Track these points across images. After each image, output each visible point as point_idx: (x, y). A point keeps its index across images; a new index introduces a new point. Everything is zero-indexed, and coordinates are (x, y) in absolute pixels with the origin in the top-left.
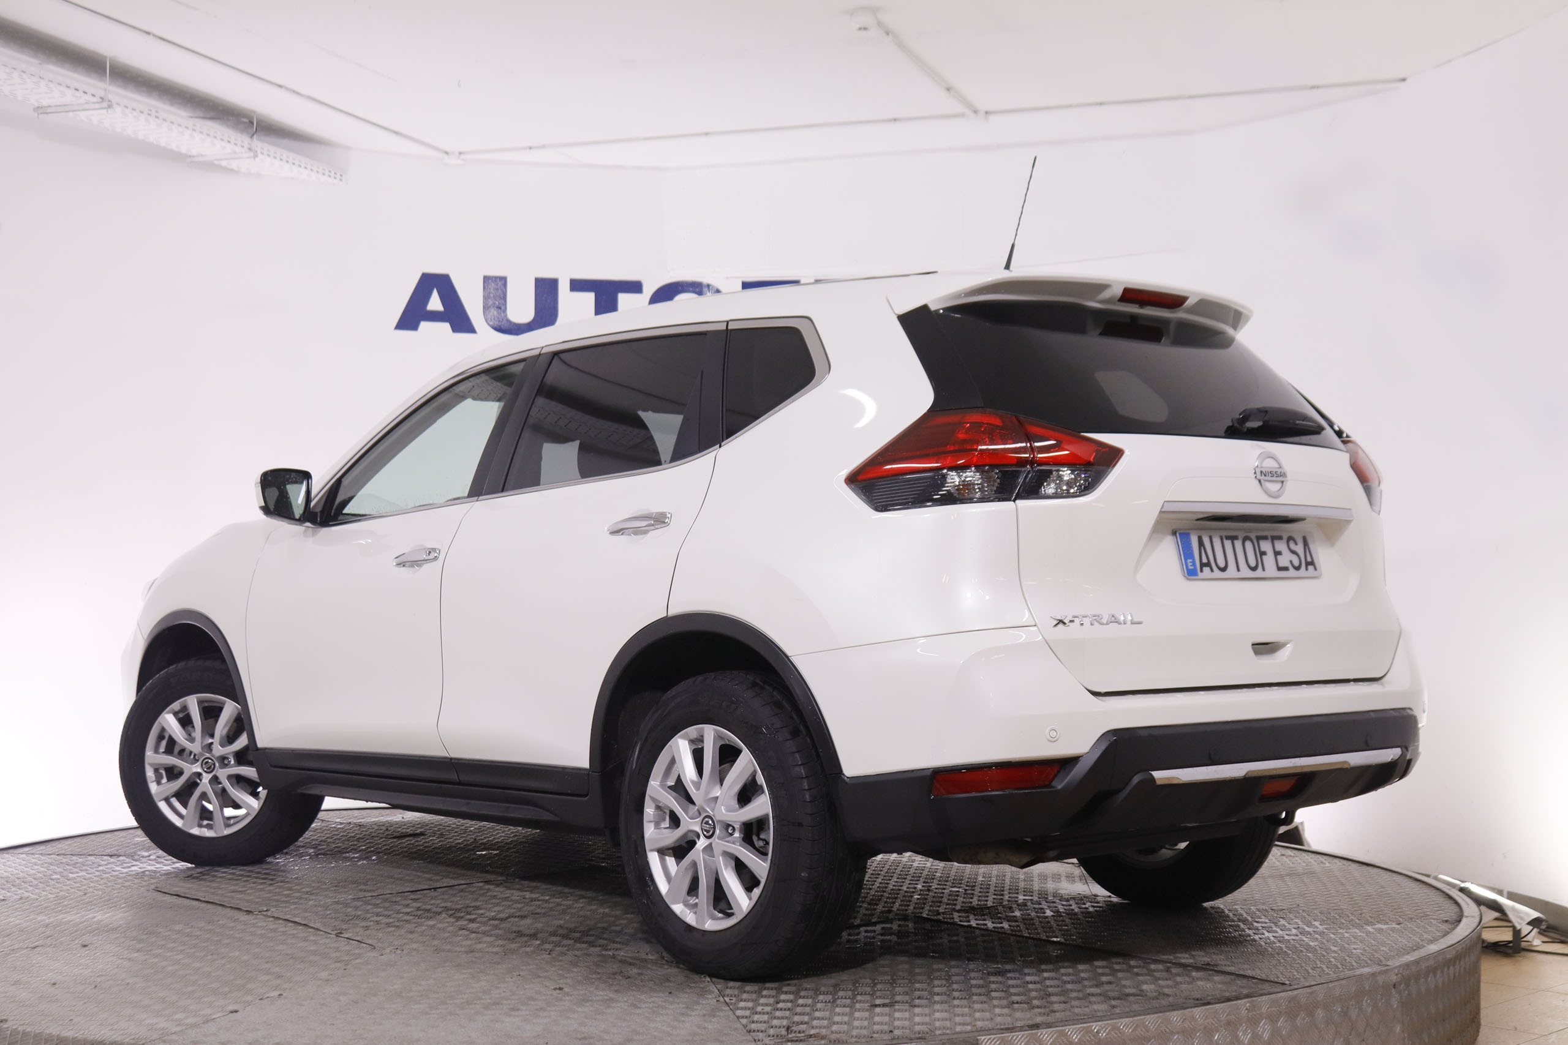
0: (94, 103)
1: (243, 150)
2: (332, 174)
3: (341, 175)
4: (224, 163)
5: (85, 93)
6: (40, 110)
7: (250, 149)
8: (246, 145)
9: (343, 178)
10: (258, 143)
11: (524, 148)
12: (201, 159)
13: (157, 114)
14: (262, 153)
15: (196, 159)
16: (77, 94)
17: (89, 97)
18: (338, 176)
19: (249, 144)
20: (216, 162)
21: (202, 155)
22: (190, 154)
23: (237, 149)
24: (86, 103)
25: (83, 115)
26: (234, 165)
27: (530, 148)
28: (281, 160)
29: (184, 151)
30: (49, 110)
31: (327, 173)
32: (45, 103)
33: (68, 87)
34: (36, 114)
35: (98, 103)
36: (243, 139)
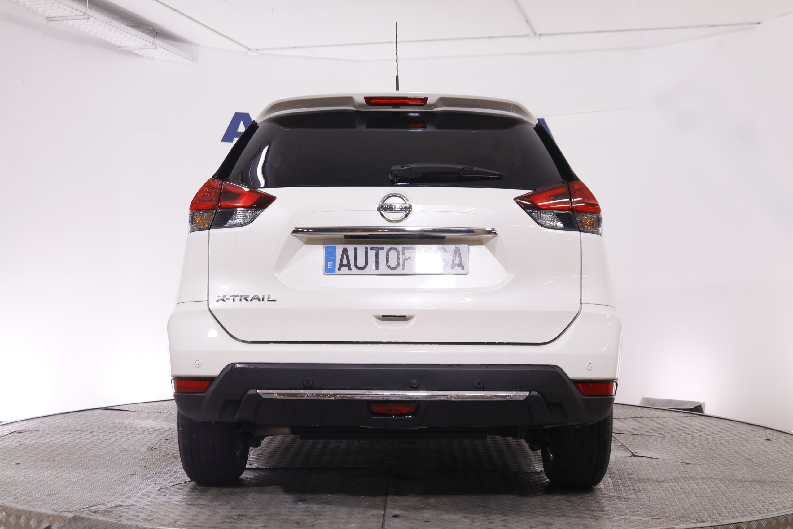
0: (80, 16)
1: (150, 44)
2: (191, 59)
3: (195, 60)
4: (136, 52)
5: (77, 10)
6: (49, 19)
7: (153, 44)
8: (151, 42)
9: (196, 61)
10: (157, 41)
11: (292, 48)
12: (126, 49)
13: (110, 23)
14: (159, 46)
15: (123, 49)
16: (73, 10)
17: (78, 12)
18: (193, 60)
19: (153, 41)
20: (133, 51)
21: (127, 47)
22: (120, 46)
23: (147, 44)
24: (76, 16)
25: (71, 22)
26: (141, 52)
27: (295, 48)
28: (168, 50)
29: (118, 44)
30: (54, 19)
31: (188, 58)
32: (53, 15)
33: (68, 6)
34: (47, 21)
35: (82, 15)
36: (150, 39)
